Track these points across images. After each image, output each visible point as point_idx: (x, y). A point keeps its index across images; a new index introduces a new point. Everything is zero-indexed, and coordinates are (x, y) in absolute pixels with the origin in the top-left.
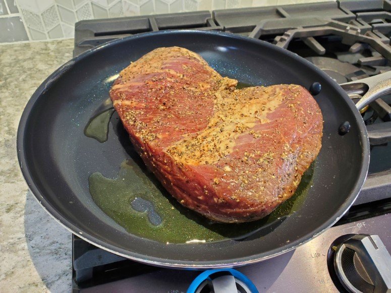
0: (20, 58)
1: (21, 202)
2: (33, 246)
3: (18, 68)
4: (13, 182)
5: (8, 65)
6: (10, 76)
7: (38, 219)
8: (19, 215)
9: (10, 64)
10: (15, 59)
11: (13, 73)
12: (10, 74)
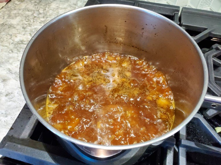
0: (60, 6)
1: (14, 93)
2: (5, 121)
3: (56, 13)
4: (17, 80)
5: (53, 9)
6: (50, 16)
7: (16, 107)
8: (9, 100)
9: (54, 9)
10: (58, 6)
11: (52, 15)
12: (50, 15)
